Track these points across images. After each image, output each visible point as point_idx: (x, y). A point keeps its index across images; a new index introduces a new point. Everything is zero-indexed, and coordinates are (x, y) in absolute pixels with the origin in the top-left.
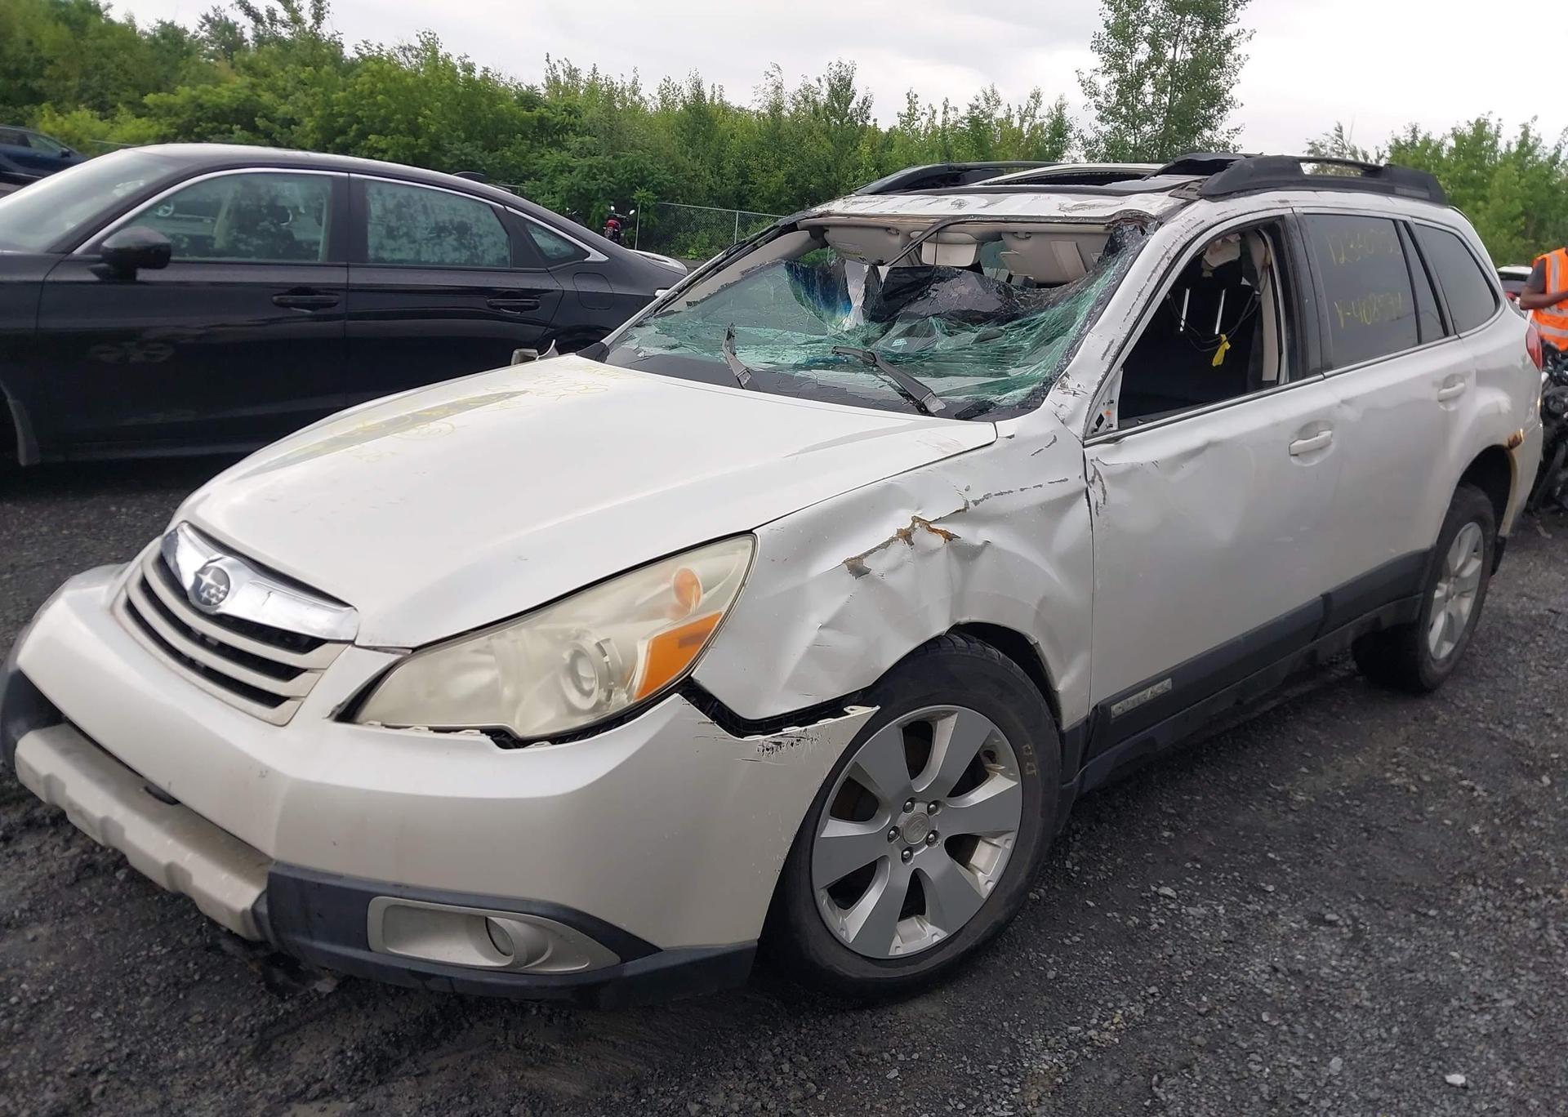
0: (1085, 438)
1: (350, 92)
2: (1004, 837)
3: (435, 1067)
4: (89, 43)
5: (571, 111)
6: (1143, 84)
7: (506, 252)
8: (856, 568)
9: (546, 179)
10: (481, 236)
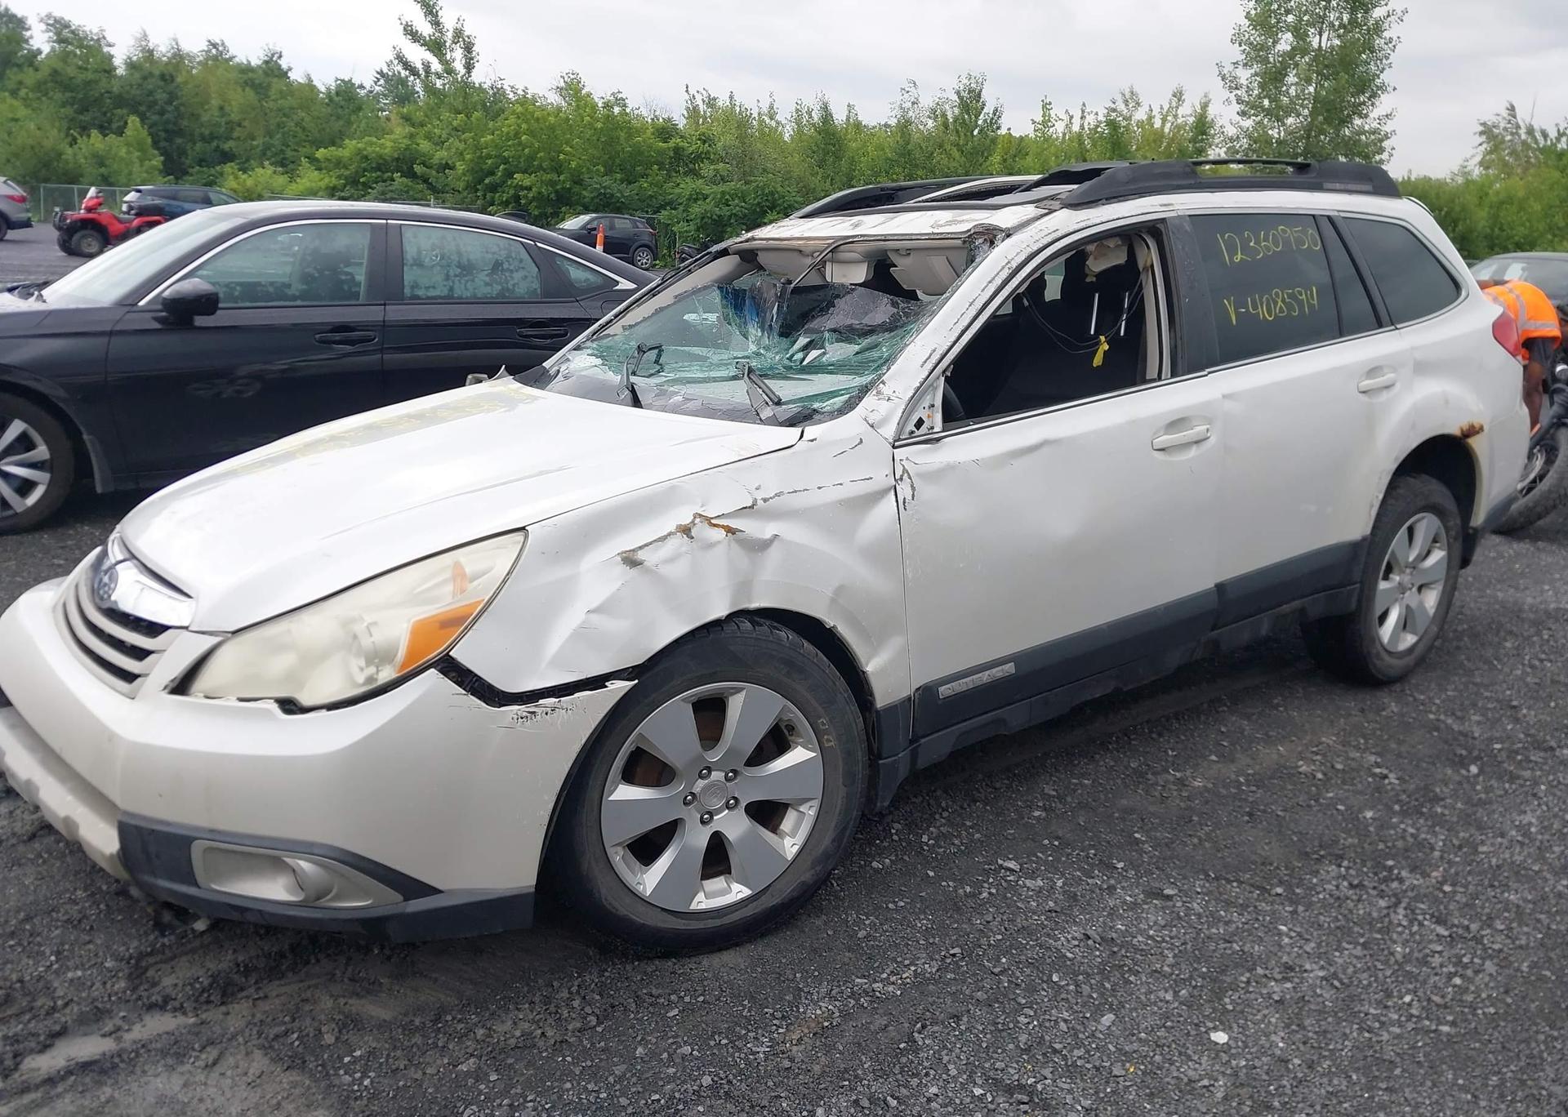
0: (895, 441)
1: (498, 135)
2: (809, 804)
3: (274, 993)
4: (271, 104)
5: (705, 139)
6: (1286, 75)
7: (536, 285)
8: (630, 560)
9: (681, 208)
10: (512, 271)
